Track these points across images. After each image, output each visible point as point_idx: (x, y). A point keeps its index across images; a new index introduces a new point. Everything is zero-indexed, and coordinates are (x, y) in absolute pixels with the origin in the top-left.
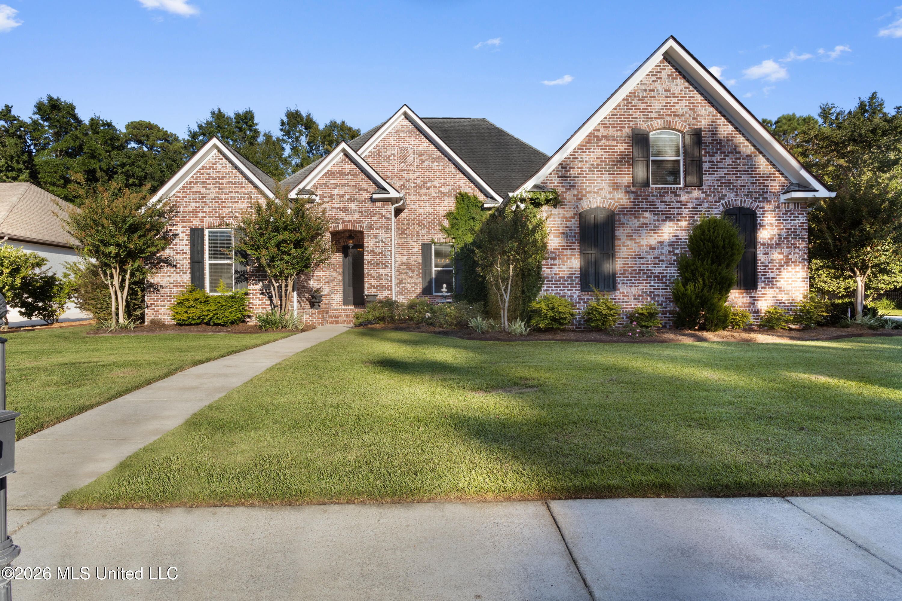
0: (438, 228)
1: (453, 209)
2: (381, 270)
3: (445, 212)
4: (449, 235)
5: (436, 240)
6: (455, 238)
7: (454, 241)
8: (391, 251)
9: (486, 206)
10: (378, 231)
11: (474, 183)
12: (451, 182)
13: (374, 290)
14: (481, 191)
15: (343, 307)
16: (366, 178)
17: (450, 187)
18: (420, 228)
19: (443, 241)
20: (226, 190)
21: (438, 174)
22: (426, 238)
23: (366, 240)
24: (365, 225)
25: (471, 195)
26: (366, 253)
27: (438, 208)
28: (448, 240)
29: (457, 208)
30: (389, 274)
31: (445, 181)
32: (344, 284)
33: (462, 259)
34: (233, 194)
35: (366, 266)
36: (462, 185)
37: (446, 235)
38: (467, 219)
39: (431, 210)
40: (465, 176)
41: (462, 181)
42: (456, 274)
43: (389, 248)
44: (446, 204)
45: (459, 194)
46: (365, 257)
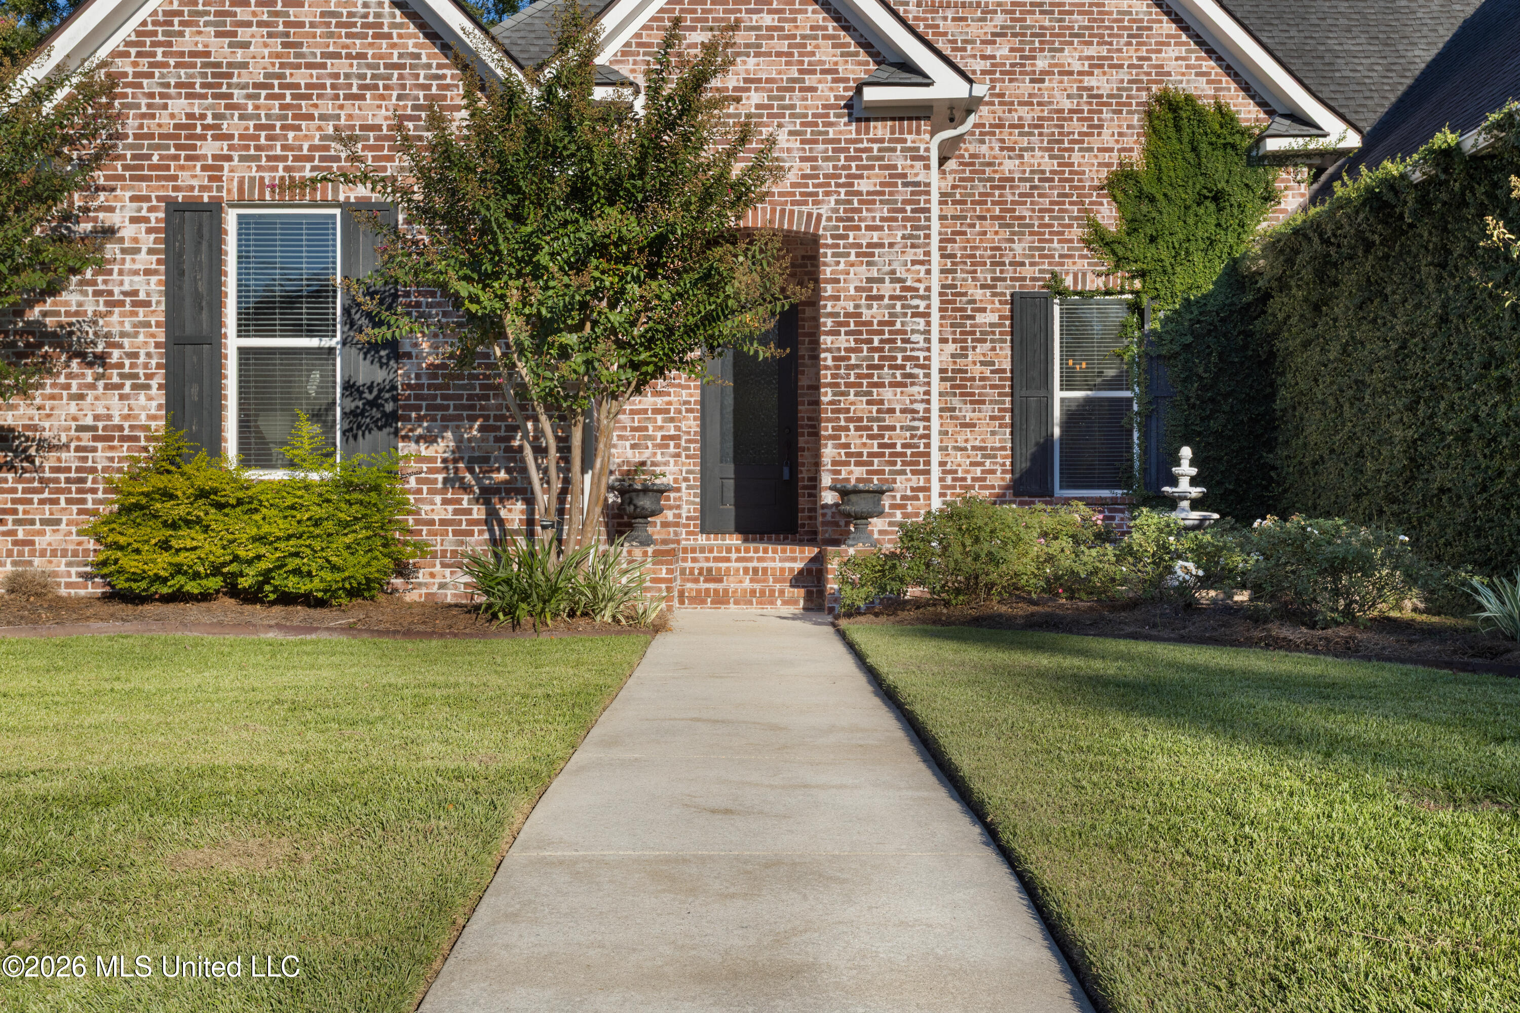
0: (1076, 232)
1: (1137, 158)
2: (887, 394)
3: (1104, 173)
4: (1119, 262)
5: (1069, 282)
6: (1142, 274)
7: (1137, 284)
8: (926, 315)
9: (1273, 145)
10: (875, 236)
11: (1219, 59)
12: (1131, 54)
13: (859, 472)
14: (1246, 88)
15: (702, 540)
16: (831, 25)
17: (1124, 75)
18: (1006, 233)
19: (1095, 283)
20: (313, 50)
21: (1079, 21)
22: (1028, 271)
23: (827, 272)
24: (824, 210)
25: (1207, 103)
26: (828, 323)
27: (1076, 157)
28: (1115, 282)
29: (1152, 155)
30: (920, 407)
31: (1104, 51)
32: (703, 449)
33: (1175, 355)
34: (341, 66)
35: (827, 376)
36: (1171, 66)
37: (1109, 263)
38: (1189, 197)
39: (1049, 164)
40: (1186, 29)
41: (1172, 52)
42: (1147, 417)
43: (922, 304)
44: (1107, 138)
45: (1158, 100)
46: (826, 341)
